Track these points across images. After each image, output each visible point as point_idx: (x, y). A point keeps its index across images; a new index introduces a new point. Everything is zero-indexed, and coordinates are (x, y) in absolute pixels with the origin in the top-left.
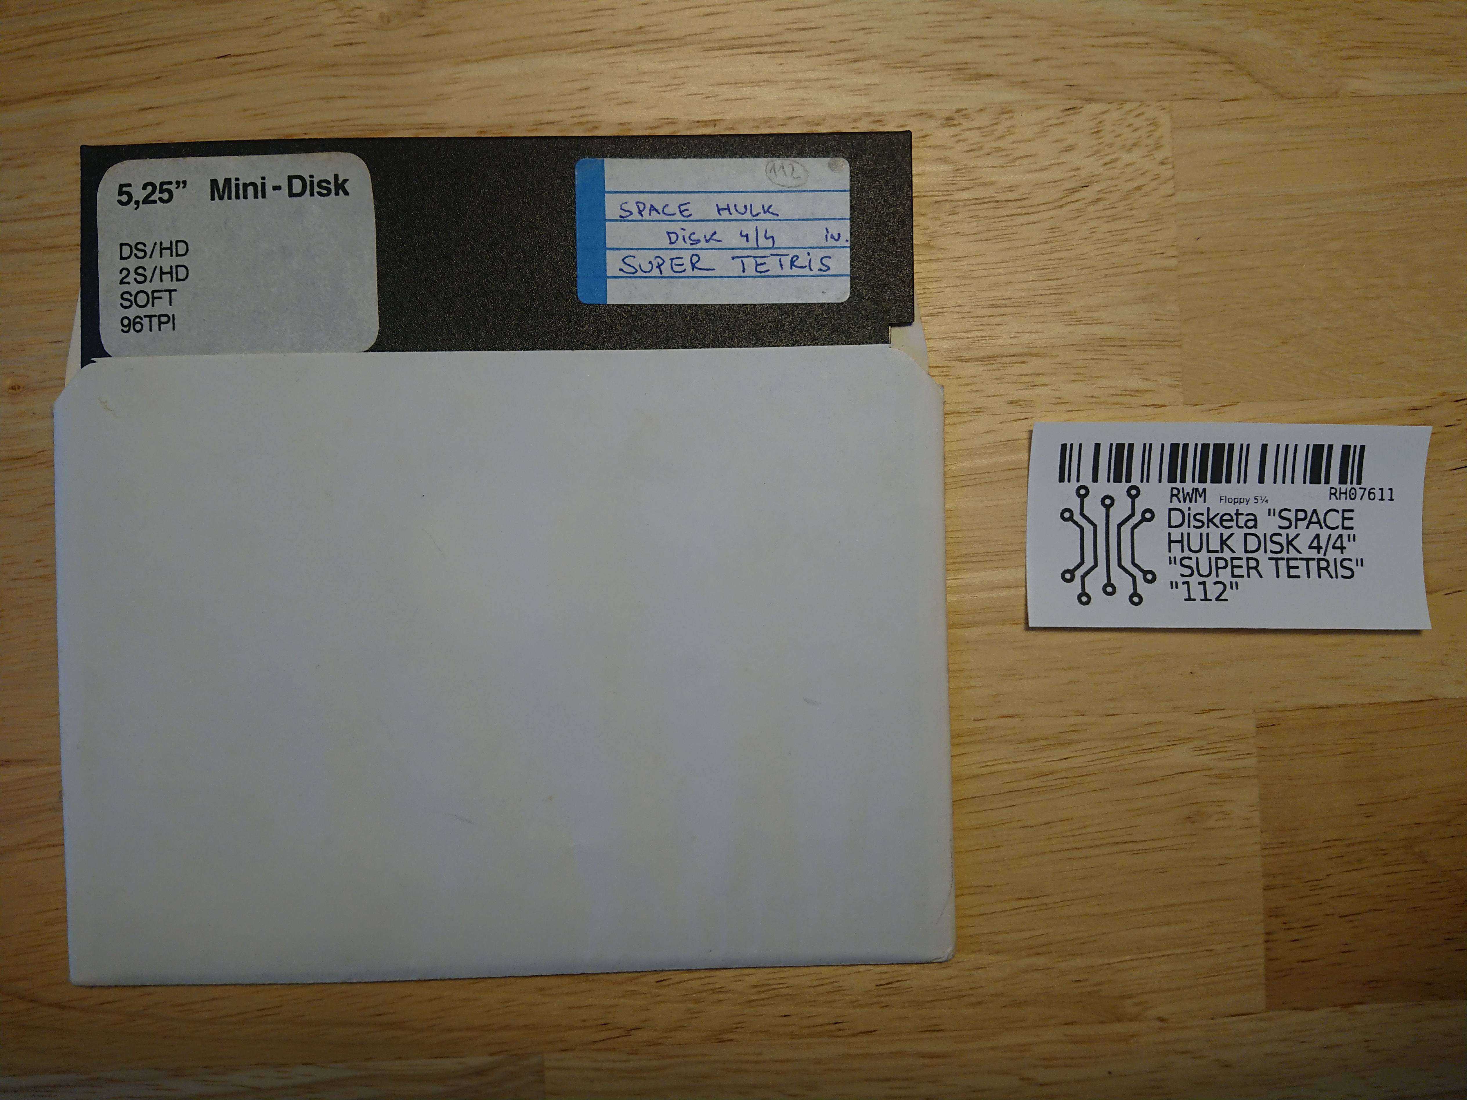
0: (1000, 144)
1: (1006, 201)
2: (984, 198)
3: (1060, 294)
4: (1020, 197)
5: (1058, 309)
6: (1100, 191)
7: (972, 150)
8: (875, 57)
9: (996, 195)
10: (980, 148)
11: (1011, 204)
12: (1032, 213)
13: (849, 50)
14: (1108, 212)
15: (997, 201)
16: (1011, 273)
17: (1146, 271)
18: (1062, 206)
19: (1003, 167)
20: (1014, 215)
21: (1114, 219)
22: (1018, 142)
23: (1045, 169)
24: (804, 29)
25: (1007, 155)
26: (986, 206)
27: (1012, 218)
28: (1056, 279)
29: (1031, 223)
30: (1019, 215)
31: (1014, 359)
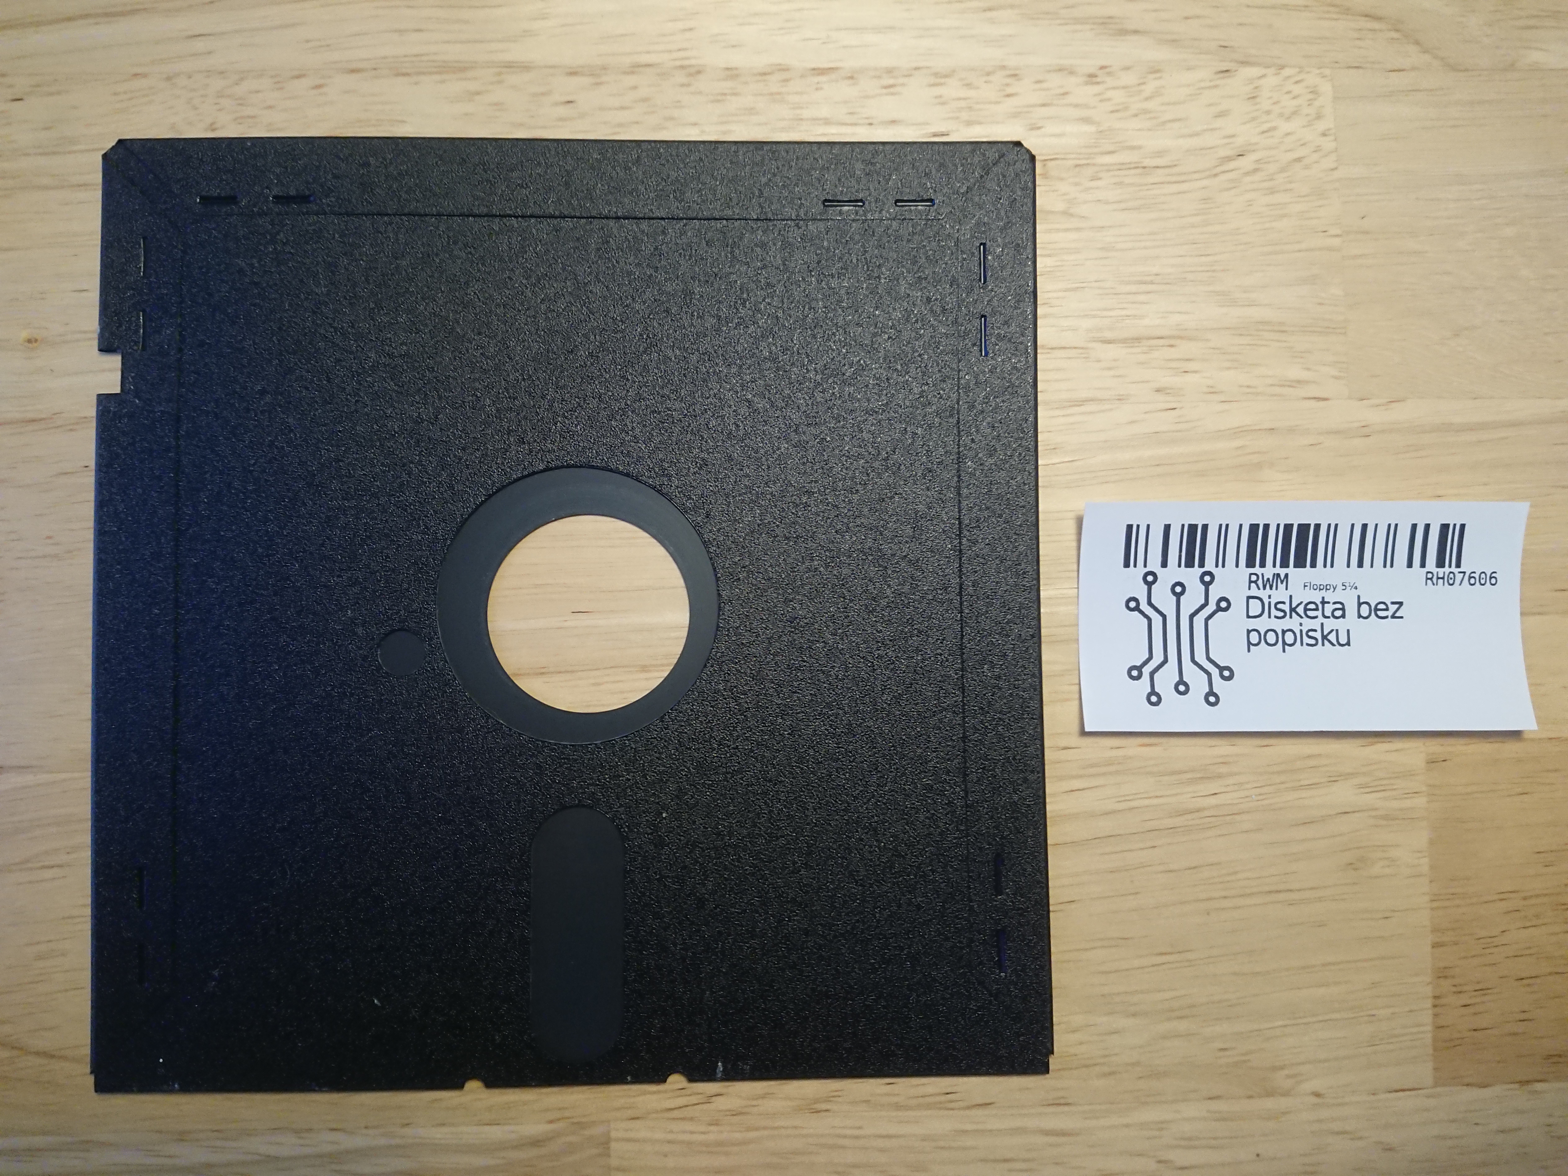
0: (1149, 105)
1: (1154, 167)
2: (1130, 163)
3: (1215, 271)
4: (1169, 164)
5: (1211, 288)
6: (1259, 160)
7: (1117, 111)
9: (1142, 160)
10: (1126, 109)
11: (1159, 171)
12: (1183, 182)
14: (1267, 184)
15: (1144, 168)
16: (1158, 247)
17: (1306, 250)
18: (1217, 175)
19: (1152, 130)
20: (1164, 184)
21: (1272, 191)
22: (1168, 104)
23: (1197, 135)
25: (1155, 117)
26: (1133, 172)
27: (1162, 186)
28: (1208, 255)
29: (1179, 193)
30: (1169, 183)
31: (1161, 342)
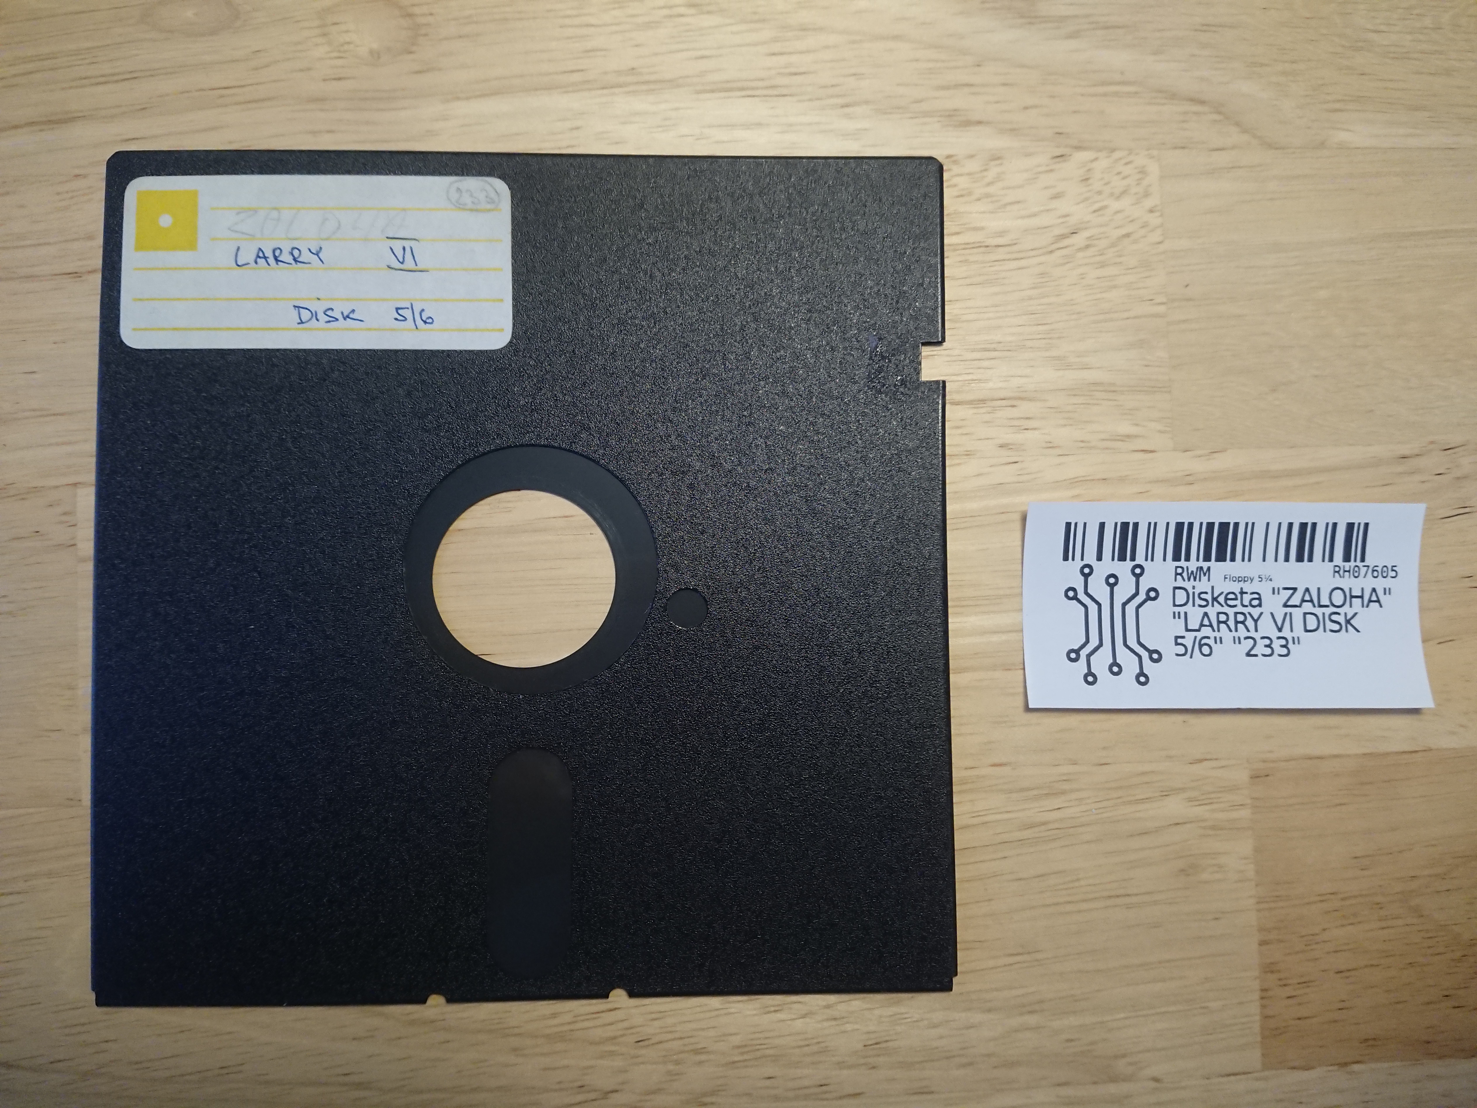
0: (991, 190)
1: (996, 246)
2: (974, 243)
3: (1050, 338)
4: (1010, 242)
5: (1048, 354)
6: (1090, 237)
7: (962, 195)
8: (867, 102)
9: (985, 240)
10: (970, 194)
11: (1000, 249)
12: (1022, 259)
13: (840, 96)
14: (1098, 259)
15: (987, 246)
16: (1000, 318)
17: (1135, 317)
18: (1051, 252)
19: (992, 212)
20: (1004, 260)
21: (1103, 265)
22: (1009, 188)
23: (1034, 215)
24: (796, 74)
25: (997, 201)
26: (975, 250)
27: (1003, 262)
28: (1045, 324)
29: (1019, 269)
30: (1009, 260)
31: (1004, 403)
